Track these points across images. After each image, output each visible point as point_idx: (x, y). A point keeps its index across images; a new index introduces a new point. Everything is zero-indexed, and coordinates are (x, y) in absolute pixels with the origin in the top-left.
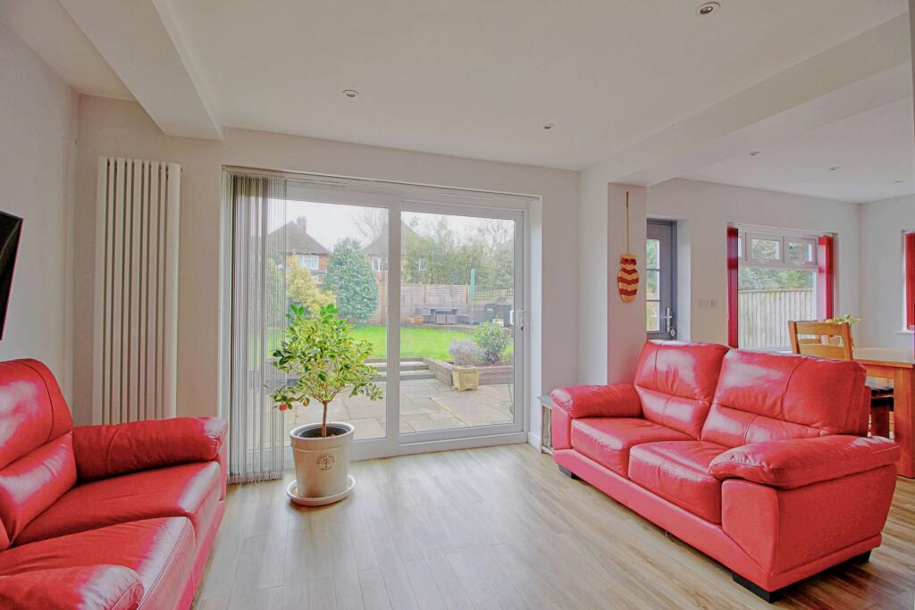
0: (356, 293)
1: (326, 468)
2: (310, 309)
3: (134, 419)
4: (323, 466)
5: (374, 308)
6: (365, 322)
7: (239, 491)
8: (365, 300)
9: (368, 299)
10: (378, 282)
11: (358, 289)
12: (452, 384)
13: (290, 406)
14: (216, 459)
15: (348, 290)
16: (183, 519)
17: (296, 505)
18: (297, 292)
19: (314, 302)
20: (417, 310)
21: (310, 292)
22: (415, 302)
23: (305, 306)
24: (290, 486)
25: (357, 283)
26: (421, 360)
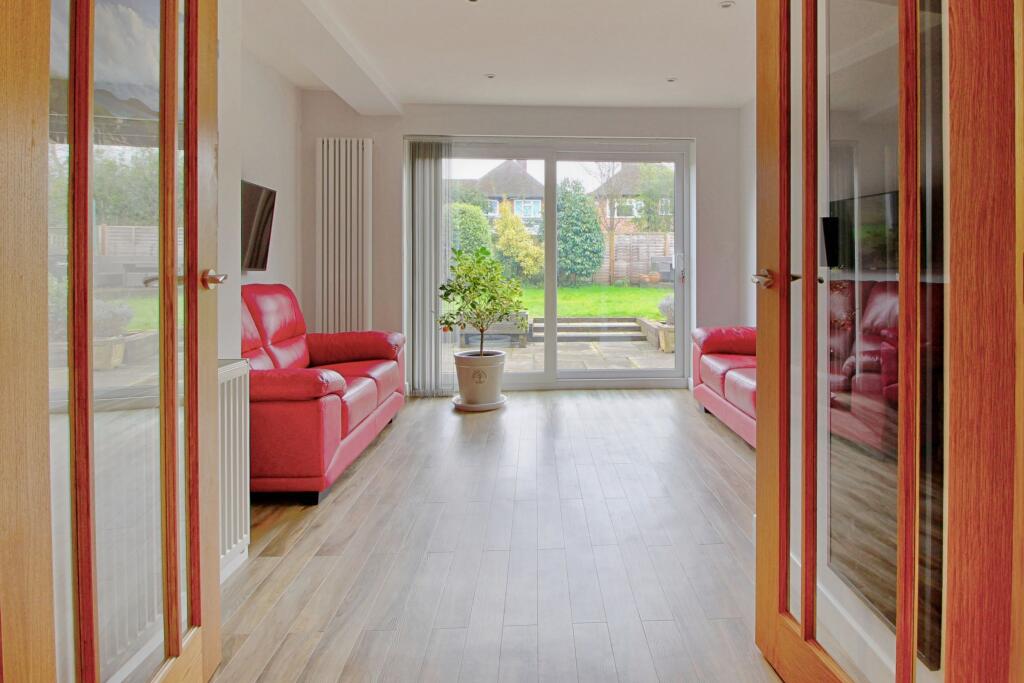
0: (575, 245)
1: (480, 382)
2: (522, 264)
3: (343, 330)
4: (477, 379)
5: (599, 262)
6: (588, 279)
7: (418, 401)
8: (588, 253)
9: (591, 252)
10: (605, 232)
11: (578, 240)
12: (659, 346)
13: (451, 329)
14: (395, 359)
15: (566, 241)
16: (370, 380)
17: (458, 410)
18: (508, 246)
19: (527, 255)
20: (654, 265)
21: (522, 244)
22: (652, 255)
23: (516, 260)
24: (457, 398)
25: (577, 233)
26: (634, 320)
